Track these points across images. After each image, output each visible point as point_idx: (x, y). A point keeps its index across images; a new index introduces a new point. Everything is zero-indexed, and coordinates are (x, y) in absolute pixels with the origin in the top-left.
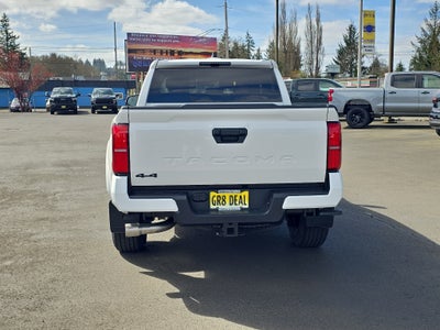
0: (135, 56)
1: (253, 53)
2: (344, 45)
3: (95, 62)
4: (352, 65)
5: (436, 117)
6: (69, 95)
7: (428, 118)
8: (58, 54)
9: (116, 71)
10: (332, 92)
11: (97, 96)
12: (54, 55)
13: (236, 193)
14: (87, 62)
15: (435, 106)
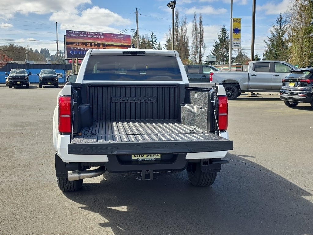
0: (72, 47)
1: (156, 46)
2: (219, 42)
3: (42, 50)
4: (224, 56)
5: (285, 93)
6: (23, 75)
7: (278, 93)
8: (15, 45)
9: (57, 57)
10: (212, 74)
11: (43, 75)
12: (11, 45)
14: (36, 51)
15: (284, 85)
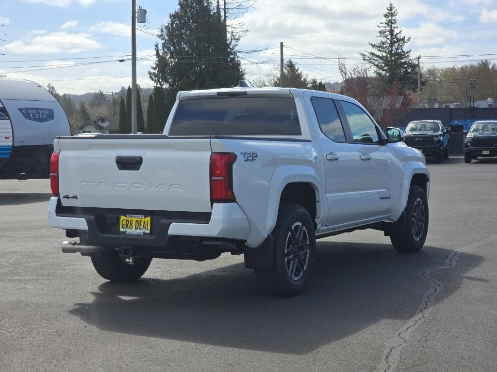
13: (140, 218)
